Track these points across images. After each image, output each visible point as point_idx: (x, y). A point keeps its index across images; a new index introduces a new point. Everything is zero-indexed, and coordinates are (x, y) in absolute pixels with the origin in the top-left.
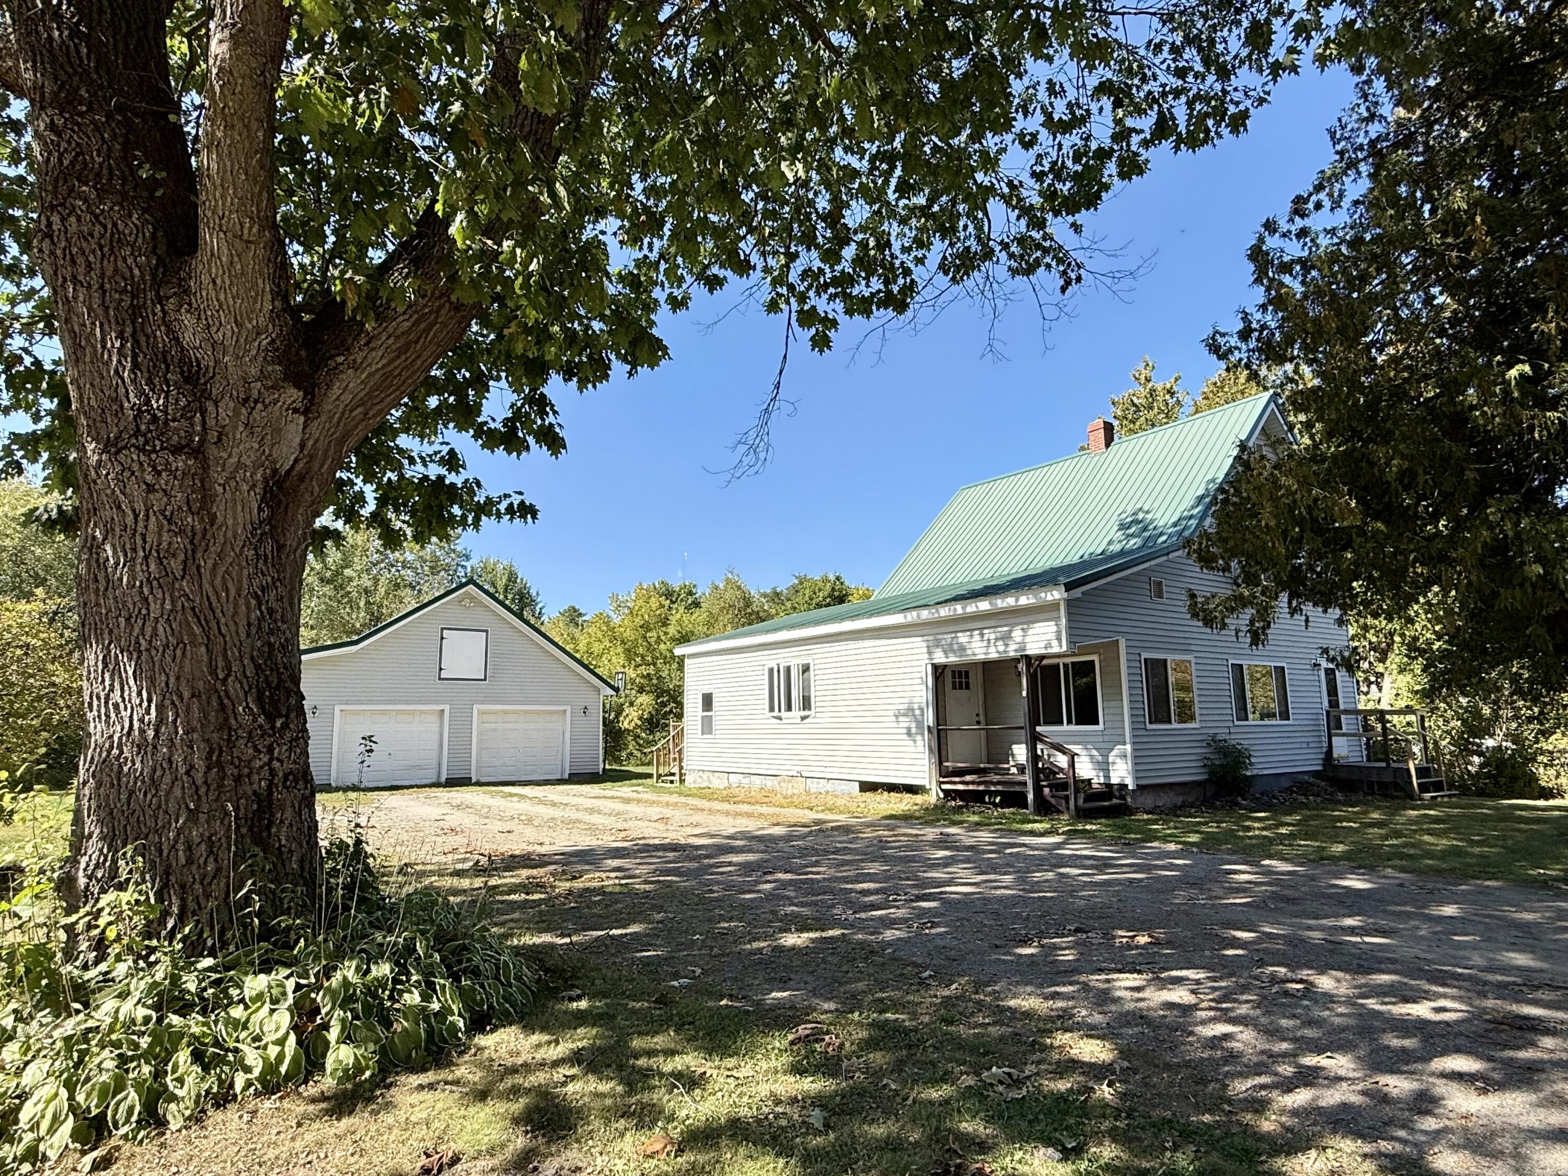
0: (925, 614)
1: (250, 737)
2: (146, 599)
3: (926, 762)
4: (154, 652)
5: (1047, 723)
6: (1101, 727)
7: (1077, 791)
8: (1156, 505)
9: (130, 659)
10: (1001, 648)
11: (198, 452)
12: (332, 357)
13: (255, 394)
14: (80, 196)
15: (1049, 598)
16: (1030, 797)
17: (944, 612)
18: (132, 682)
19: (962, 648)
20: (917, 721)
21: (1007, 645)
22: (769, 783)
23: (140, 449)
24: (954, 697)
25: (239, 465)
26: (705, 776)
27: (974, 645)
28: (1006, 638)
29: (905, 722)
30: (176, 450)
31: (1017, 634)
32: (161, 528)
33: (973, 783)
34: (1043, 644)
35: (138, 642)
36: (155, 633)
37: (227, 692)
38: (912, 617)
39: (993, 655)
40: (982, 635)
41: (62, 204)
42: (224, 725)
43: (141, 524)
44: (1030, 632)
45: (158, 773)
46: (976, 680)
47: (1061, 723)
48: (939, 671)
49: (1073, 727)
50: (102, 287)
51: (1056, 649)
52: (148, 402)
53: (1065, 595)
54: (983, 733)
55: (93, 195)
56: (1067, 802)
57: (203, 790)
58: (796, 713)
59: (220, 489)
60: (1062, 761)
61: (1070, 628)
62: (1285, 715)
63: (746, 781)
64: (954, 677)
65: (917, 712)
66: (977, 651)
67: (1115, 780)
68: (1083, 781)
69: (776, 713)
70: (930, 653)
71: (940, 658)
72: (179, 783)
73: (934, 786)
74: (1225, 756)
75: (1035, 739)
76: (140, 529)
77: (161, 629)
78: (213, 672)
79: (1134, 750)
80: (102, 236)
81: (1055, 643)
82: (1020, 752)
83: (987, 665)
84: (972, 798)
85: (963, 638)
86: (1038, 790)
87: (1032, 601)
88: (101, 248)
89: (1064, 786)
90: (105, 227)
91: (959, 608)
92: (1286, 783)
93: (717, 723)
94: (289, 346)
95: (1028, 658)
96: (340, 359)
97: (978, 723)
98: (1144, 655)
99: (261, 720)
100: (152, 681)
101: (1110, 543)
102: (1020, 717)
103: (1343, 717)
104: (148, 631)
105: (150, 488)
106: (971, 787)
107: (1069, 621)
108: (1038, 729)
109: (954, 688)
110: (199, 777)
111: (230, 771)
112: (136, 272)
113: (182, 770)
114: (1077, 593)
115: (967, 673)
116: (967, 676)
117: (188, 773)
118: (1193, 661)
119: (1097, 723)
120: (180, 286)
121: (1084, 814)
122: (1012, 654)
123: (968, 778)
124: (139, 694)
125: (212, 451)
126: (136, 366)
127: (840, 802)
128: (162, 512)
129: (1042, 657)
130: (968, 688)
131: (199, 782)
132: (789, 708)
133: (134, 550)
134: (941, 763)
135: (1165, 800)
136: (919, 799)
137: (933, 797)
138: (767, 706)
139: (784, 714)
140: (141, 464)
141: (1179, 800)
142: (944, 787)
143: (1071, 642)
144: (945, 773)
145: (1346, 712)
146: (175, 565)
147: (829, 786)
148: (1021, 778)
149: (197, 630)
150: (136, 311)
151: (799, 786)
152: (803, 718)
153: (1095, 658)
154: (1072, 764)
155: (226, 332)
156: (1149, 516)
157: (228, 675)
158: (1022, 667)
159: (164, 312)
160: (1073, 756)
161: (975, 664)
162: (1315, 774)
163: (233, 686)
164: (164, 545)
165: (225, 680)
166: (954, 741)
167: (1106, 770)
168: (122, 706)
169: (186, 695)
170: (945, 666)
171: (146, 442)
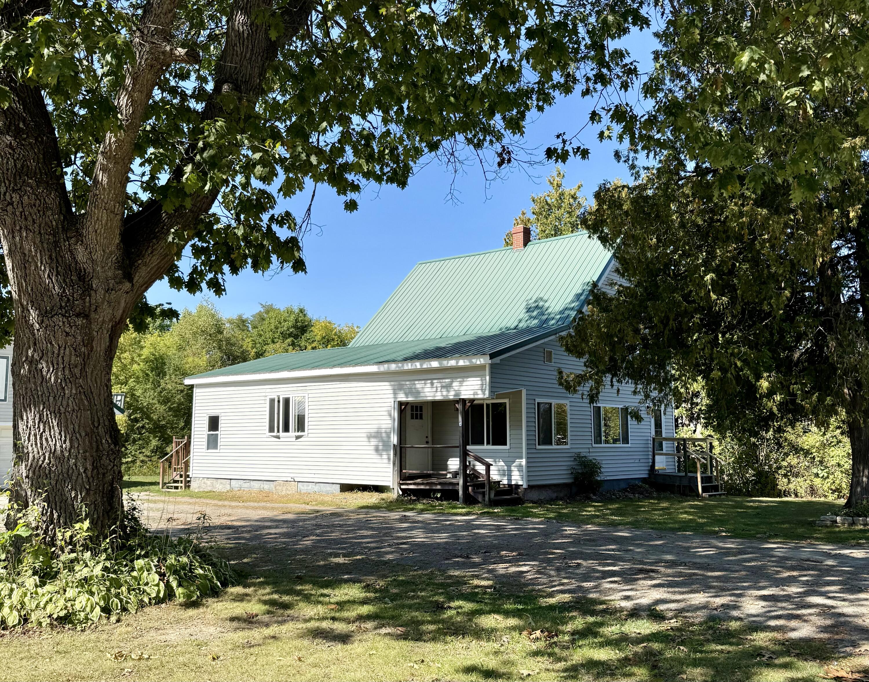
0: (393, 367)
1: (108, 455)
2: (63, 388)
3: (391, 470)
4: (67, 414)
5: (474, 443)
6: (507, 447)
7: (490, 489)
8: (552, 297)
9: (55, 418)
10: (445, 393)
11: (87, 316)
12: (136, 261)
13: (111, 285)
14: (29, 185)
15: (478, 363)
16: (461, 493)
17: (408, 366)
18: (56, 428)
19: (418, 392)
20: (383, 441)
21: (448, 391)
22: (266, 486)
23: (63, 316)
24: (412, 423)
25: (103, 322)
26: (209, 482)
27: (426, 390)
28: (448, 387)
29: (374, 442)
30: (78, 315)
31: (455, 384)
32: (71, 354)
33: (422, 484)
34: (472, 392)
35: (59, 409)
36: (68, 405)
37: (98, 433)
38: (383, 368)
39: (439, 397)
40: (432, 384)
41: (20, 189)
42: (98, 449)
43: (62, 352)
44: (465, 383)
45: (71, 472)
46: (427, 413)
47: (483, 443)
48: (403, 407)
49: (491, 447)
50: (40, 233)
51: (480, 396)
52: (64, 291)
53: (490, 362)
54: (430, 450)
55: (34, 184)
56: (484, 496)
57: (91, 480)
58: (292, 433)
59: (95, 333)
60: (480, 468)
61: (492, 382)
62: (626, 440)
63: (246, 485)
64: (412, 410)
65: (384, 435)
66: (428, 394)
67: (513, 483)
68: (495, 482)
69: (275, 434)
70: (395, 394)
71: (402, 397)
72: (80, 477)
73: (396, 487)
74: (585, 467)
75: (464, 456)
76: (62, 355)
77: (70, 402)
78: (93, 423)
79: (527, 462)
80: (40, 206)
81: (480, 392)
82: (454, 464)
83: (435, 404)
84: (420, 494)
85: (419, 385)
86: (465, 488)
87: (467, 363)
88: (39, 211)
89: (482, 485)
90: (40, 201)
91: (417, 365)
92: (623, 485)
93: (221, 441)
94: (123, 259)
95: (464, 401)
96: (140, 262)
97: (427, 442)
98: (538, 400)
99: (112, 446)
100: (67, 427)
101: (520, 321)
102: (457, 439)
103: (664, 443)
104: (65, 403)
105: (67, 334)
106: (422, 487)
107: (491, 378)
108: (468, 447)
109: (412, 418)
110: (89, 474)
111: (101, 471)
112: (54, 223)
113: (82, 471)
114: (497, 360)
115: (421, 408)
116: (421, 410)
117: (84, 472)
118: (569, 404)
119: (506, 445)
120: (77, 232)
121: (493, 503)
122: (451, 397)
123: (419, 481)
124: (60, 434)
125: (93, 315)
126: (58, 273)
127: (327, 499)
128: (72, 345)
129: (472, 401)
130: (421, 418)
131: (89, 475)
132: (286, 429)
133: (58, 364)
134: (401, 471)
135: (544, 495)
136: (384, 495)
137: (394, 495)
138: (267, 428)
139: (282, 434)
140: (64, 322)
141: (554, 495)
142: (403, 487)
143: (491, 392)
144: (404, 478)
145: (666, 439)
146: (77, 371)
147: (316, 488)
148: (454, 481)
149: (86, 402)
150: (56, 244)
151: (292, 489)
152: (298, 437)
153: (506, 401)
154: (488, 470)
155: (98, 256)
156: (547, 305)
157: (99, 425)
158: (459, 406)
159: (69, 245)
160: (488, 466)
161: (427, 403)
162: (643, 480)
163: (101, 430)
164: (72, 362)
165: (97, 427)
166: (411, 457)
167: (510, 476)
168: (49, 439)
169: (83, 434)
170: (407, 404)
171: (66, 312)
